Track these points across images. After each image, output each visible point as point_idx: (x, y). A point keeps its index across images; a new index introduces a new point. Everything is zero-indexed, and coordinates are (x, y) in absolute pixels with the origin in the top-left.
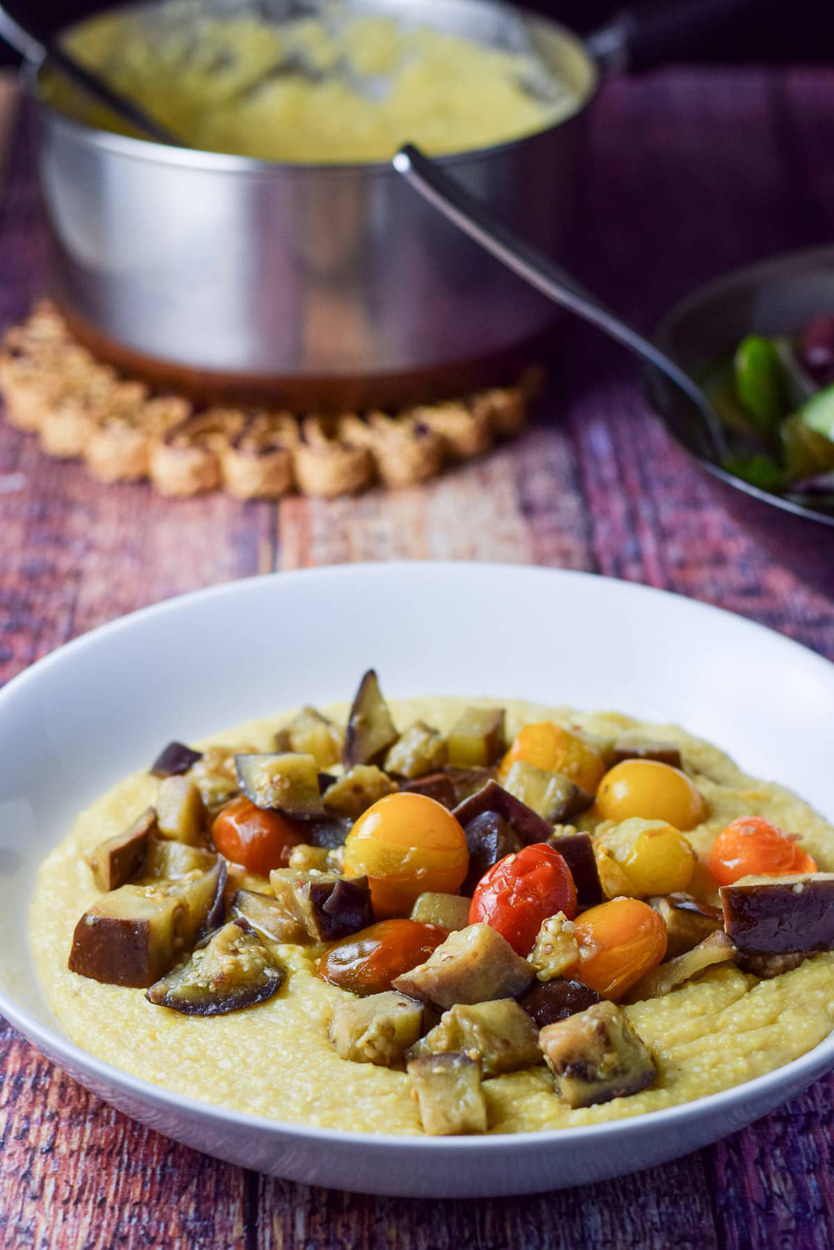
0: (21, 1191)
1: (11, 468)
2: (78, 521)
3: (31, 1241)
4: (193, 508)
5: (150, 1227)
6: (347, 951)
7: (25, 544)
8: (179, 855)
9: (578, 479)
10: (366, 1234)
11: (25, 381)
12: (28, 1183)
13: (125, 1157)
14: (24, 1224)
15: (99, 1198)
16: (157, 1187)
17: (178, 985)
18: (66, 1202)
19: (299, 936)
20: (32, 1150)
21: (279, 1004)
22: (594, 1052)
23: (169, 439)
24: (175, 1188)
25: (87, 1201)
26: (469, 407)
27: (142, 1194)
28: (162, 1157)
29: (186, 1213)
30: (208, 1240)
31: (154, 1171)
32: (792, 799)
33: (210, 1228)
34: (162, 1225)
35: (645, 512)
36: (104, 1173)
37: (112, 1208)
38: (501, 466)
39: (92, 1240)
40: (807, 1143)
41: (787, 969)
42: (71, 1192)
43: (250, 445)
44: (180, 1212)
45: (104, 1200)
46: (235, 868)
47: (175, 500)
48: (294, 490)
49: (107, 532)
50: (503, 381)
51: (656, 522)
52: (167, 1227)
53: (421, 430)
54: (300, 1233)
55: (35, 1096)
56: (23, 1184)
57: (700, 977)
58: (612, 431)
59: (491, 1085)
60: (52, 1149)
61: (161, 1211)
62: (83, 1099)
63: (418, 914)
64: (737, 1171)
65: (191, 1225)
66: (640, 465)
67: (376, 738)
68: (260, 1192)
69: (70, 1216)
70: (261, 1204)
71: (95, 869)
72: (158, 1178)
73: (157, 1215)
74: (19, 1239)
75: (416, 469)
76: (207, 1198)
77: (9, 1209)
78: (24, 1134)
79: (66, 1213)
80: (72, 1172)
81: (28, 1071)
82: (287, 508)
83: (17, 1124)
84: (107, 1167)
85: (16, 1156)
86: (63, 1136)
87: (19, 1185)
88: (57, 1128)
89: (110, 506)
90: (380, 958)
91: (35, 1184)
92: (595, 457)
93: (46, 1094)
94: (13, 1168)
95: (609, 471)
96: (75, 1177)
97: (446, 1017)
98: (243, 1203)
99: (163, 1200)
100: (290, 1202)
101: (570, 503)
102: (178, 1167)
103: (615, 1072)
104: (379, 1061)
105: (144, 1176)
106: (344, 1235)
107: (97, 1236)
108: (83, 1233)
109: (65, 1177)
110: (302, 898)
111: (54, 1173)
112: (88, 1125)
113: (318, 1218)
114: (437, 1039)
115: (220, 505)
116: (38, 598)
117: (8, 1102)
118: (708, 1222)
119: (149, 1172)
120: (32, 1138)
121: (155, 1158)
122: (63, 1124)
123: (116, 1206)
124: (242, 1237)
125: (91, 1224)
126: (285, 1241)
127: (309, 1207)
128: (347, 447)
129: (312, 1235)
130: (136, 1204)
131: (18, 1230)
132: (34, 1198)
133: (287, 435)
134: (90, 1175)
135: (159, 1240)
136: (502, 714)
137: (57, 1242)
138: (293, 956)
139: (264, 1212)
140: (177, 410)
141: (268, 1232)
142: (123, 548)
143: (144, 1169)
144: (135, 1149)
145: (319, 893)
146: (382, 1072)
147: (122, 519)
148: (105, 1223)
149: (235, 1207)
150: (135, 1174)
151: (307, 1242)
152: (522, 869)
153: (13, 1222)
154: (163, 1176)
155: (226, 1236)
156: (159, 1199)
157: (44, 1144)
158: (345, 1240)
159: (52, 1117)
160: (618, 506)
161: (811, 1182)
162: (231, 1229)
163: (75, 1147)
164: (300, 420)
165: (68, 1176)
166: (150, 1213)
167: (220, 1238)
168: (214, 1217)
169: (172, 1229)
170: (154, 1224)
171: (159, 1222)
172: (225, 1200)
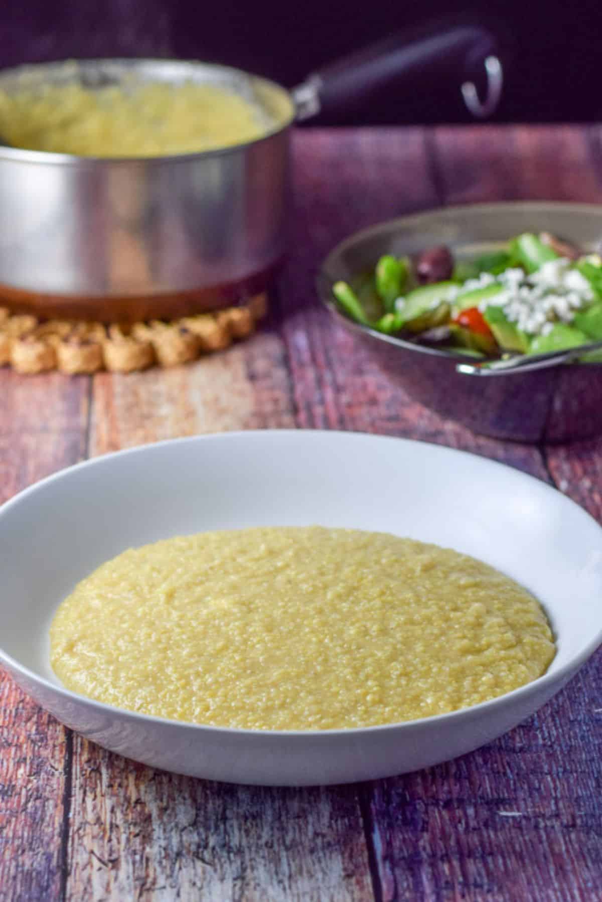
4: (39, 380)
5: (9, 738)
9: (286, 361)
16: (13, 719)
23: (23, 338)
24: (24, 719)
26: (216, 319)
28: (16, 705)
29: (30, 731)
30: (43, 744)
31: (11, 712)
33: (44, 739)
34: (16, 738)
35: (328, 377)
38: (237, 355)
43: (74, 340)
44: (26, 731)
47: (27, 375)
48: (103, 369)
50: (240, 303)
51: (334, 381)
52: (18, 738)
53: (184, 331)
58: (309, 334)
61: (15, 731)
65: (33, 737)
66: (326, 352)
72: (13, 714)
73: (12, 732)
75: (180, 354)
76: (43, 724)
82: (98, 380)
92: (298, 350)
95: (306, 356)
99: (16, 725)
101: (280, 374)
102: (26, 709)
115: (56, 379)
119: (8, 712)
121: (12, 705)
128: (135, 340)
133: (99, 334)
135: (14, 744)
140: (28, 322)
143: (5, 711)
154: (16, 713)
155: (54, 742)
160: (311, 375)
162: (57, 738)
164: (107, 326)
166: (8, 731)
167: (50, 743)
168: (47, 733)
169: (22, 739)
170: (11, 736)
171: (14, 736)
172: (54, 724)
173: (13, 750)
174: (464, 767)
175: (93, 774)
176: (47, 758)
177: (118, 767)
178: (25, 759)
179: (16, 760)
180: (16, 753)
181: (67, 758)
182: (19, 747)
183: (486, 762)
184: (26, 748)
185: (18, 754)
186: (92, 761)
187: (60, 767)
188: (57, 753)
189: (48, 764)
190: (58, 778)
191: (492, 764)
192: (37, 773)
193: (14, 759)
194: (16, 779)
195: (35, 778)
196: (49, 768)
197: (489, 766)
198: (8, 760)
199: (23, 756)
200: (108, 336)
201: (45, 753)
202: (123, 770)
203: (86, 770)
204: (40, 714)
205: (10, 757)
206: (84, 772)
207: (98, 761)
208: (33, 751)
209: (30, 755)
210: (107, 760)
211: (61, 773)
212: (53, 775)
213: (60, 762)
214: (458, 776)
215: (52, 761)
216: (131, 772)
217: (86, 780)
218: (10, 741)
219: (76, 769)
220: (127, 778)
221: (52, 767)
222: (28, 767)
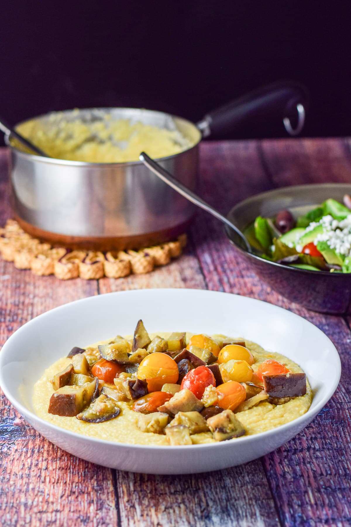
0: (38, 480)
1: (4, 273)
2: (30, 288)
3: (43, 494)
4: (70, 282)
6: (141, 401)
7: (12, 296)
8: (81, 379)
9: (201, 270)
10: (154, 488)
11: (6, 244)
12: (40, 478)
13: (72, 470)
14: (40, 490)
15: (64, 482)
16: (83, 478)
17: (86, 414)
18: (54, 483)
19: (125, 399)
20: (40, 469)
21: (120, 418)
22: (225, 424)
23: (60, 260)
24: (89, 478)
25: (60, 483)
26: (162, 248)
27: (78, 480)
28: (84, 469)
29: (94, 484)
30: (102, 492)
31: (81, 473)
32: (282, 357)
33: (102, 488)
35: (225, 279)
36: (65, 474)
37: (69, 484)
38: (174, 267)
39: (63, 493)
40: (295, 457)
41: (285, 402)
42: (55, 480)
43: (88, 261)
44: (91, 484)
45: (66, 483)
46: (101, 381)
47: (63, 280)
48: (104, 276)
49: (41, 291)
50: (174, 240)
51: (229, 282)
52: (88, 489)
53: (147, 255)
54: (132, 488)
55: (39, 454)
56: (39, 479)
57: (256, 405)
58: (211, 255)
59: (192, 436)
60: (47, 469)
61: (85, 484)
62: (55, 454)
63: (163, 390)
64: (273, 466)
65: (96, 488)
66: (222, 265)
67: (144, 342)
68: (117, 477)
69: (55, 487)
70: (118, 481)
71: (54, 383)
72: (83, 475)
73: (84, 485)
74: (39, 494)
75: (145, 268)
76: (100, 480)
77: (35, 486)
78: (37, 465)
79: (54, 486)
80: (54, 475)
81: (36, 447)
82: (101, 281)
83: (34, 462)
84: (66, 473)
85: (35, 471)
86: (50, 465)
87: (37, 479)
88: (48, 462)
89: (40, 283)
90: (153, 402)
91: (42, 479)
92: (206, 263)
93: (43, 453)
94: (35, 474)
95: (212, 268)
96: (56, 476)
97: (177, 416)
98: (112, 481)
99: (85, 481)
100: (128, 480)
101: (199, 277)
102: (90, 472)
103: (233, 430)
104: (155, 432)
105: (78, 475)
106: (146, 488)
107: (65, 492)
108: (60, 492)
109: (52, 476)
110: (126, 385)
111: (49, 475)
112: (58, 462)
113: (137, 484)
114: (174, 422)
115: (78, 281)
116: (20, 312)
117: (30, 456)
118: (265, 480)
119: (80, 474)
120: (40, 466)
121: (81, 470)
122: (50, 462)
123: (70, 484)
124: (113, 491)
125: (63, 489)
126: (127, 491)
127: (134, 481)
128: (121, 261)
129: (136, 489)
130: (77, 483)
131: (38, 491)
132: (43, 482)
133: (100, 257)
134: (60, 475)
135: (86, 492)
136: (185, 334)
137: (52, 494)
138: (124, 405)
139: (119, 483)
140: (62, 251)
141: (121, 489)
142: (47, 295)
143: (78, 473)
144: (75, 468)
145: (131, 384)
146: (157, 435)
147: (45, 287)
148: (67, 489)
149: (110, 482)
150: (75, 474)
151: (134, 491)
152: (197, 373)
153: (37, 489)
154: (85, 475)
155: (108, 490)
156: (84, 481)
157: (44, 467)
158: (147, 490)
159: (46, 460)
160: (216, 278)
161: (298, 468)
162: (109, 488)
163: (54, 467)
164: (105, 254)
165: (53, 476)
166: (82, 485)
167: (106, 491)
168: (103, 485)
169: (90, 489)
170: (83, 488)
171: (85, 487)
172: (106, 480)
173: (86, 496)
174: (332, 500)
175: (132, 509)
176: (105, 500)
177: (145, 504)
178: (93, 501)
179: (88, 501)
180: (87, 498)
181: (116, 499)
182: (89, 494)
183: (344, 497)
184: (93, 495)
185: (89, 498)
186: (130, 501)
187: (113, 505)
188: (110, 497)
189: (106, 503)
190: (113, 512)
191: (347, 498)
192: (101, 509)
193: (87, 501)
194: (90, 513)
195: (100, 512)
196: (107, 506)
197: (346, 499)
198: (84, 501)
199: (92, 499)
200: (106, 259)
201: (104, 497)
202: (147, 506)
203: (127, 507)
204: (98, 475)
205: (84, 500)
206: (126, 508)
207: (133, 501)
208: (97, 496)
209: (95, 499)
210: (138, 500)
211: (113, 509)
212: (109, 510)
213: (112, 502)
214: (330, 505)
215: (108, 502)
216: (152, 507)
217: (128, 512)
218: (83, 491)
219: (122, 506)
220: (150, 510)
221: (109, 505)
222: (95, 506)
